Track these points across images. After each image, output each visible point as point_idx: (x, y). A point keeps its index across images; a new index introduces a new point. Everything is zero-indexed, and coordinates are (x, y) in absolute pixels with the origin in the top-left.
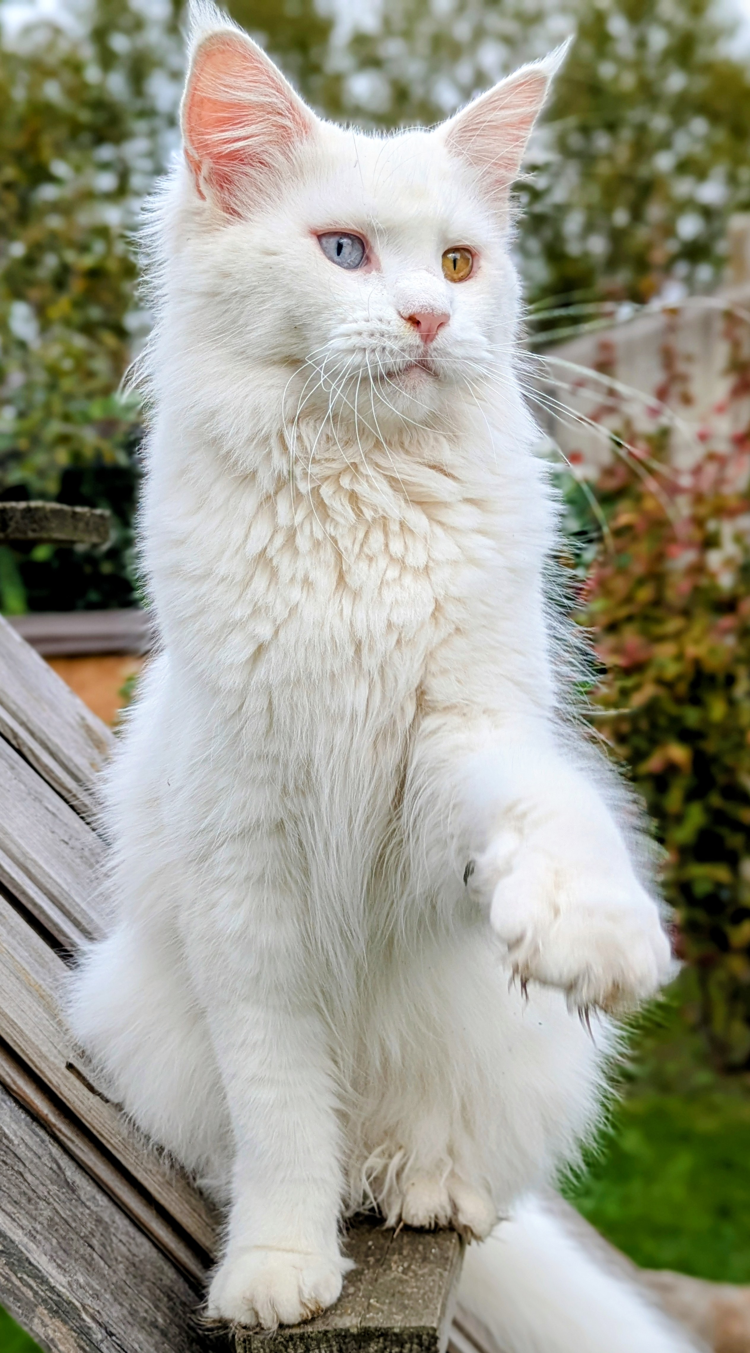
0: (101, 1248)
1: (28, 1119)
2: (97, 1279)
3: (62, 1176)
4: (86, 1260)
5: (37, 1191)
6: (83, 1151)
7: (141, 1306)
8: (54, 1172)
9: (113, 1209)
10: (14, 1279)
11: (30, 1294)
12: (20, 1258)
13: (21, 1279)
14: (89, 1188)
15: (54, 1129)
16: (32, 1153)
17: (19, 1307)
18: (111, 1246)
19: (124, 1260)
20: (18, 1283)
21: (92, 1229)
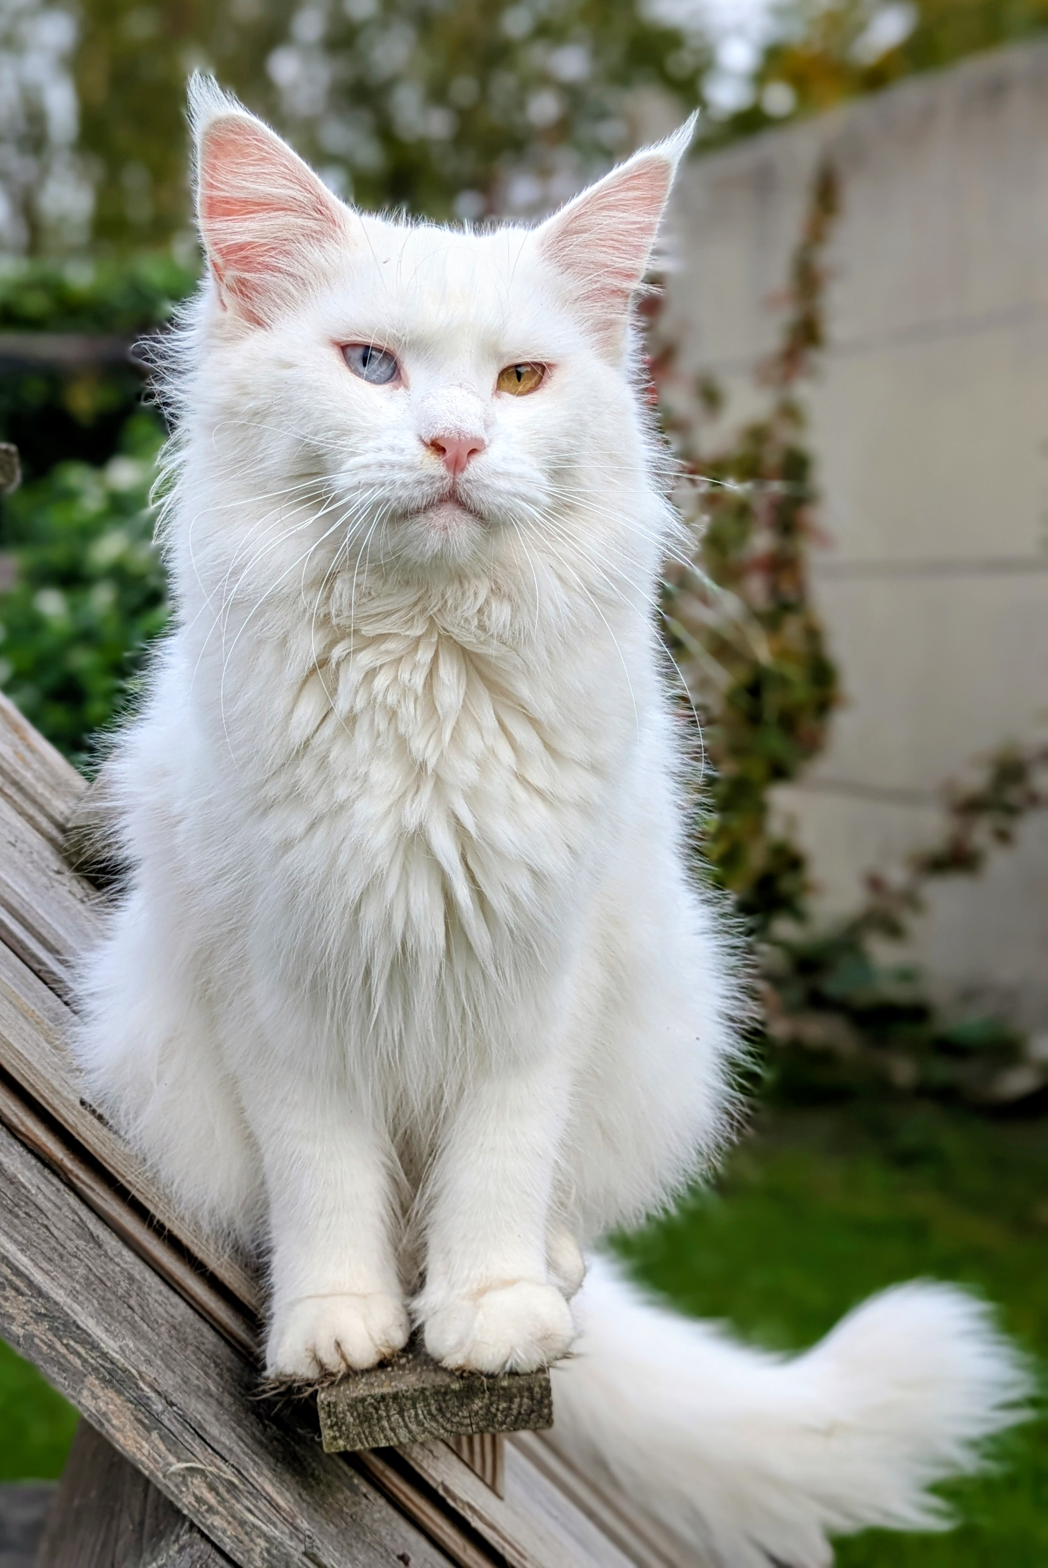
0: (140, 1308)
1: (39, 1164)
2: (146, 1344)
3: (86, 1229)
5: (66, 1246)
6: (105, 1200)
7: (192, 1374)
9: (143, 1266)
10: (58, 1345)
11: (78, 1362)
12: (68, 1321)
13: (67, 1346)
15: (70, 1176)
16: (51, 1204)
17: (65, 1378)
18: (148, 1306)
20: (63, 1350)
21: (127, 1288)
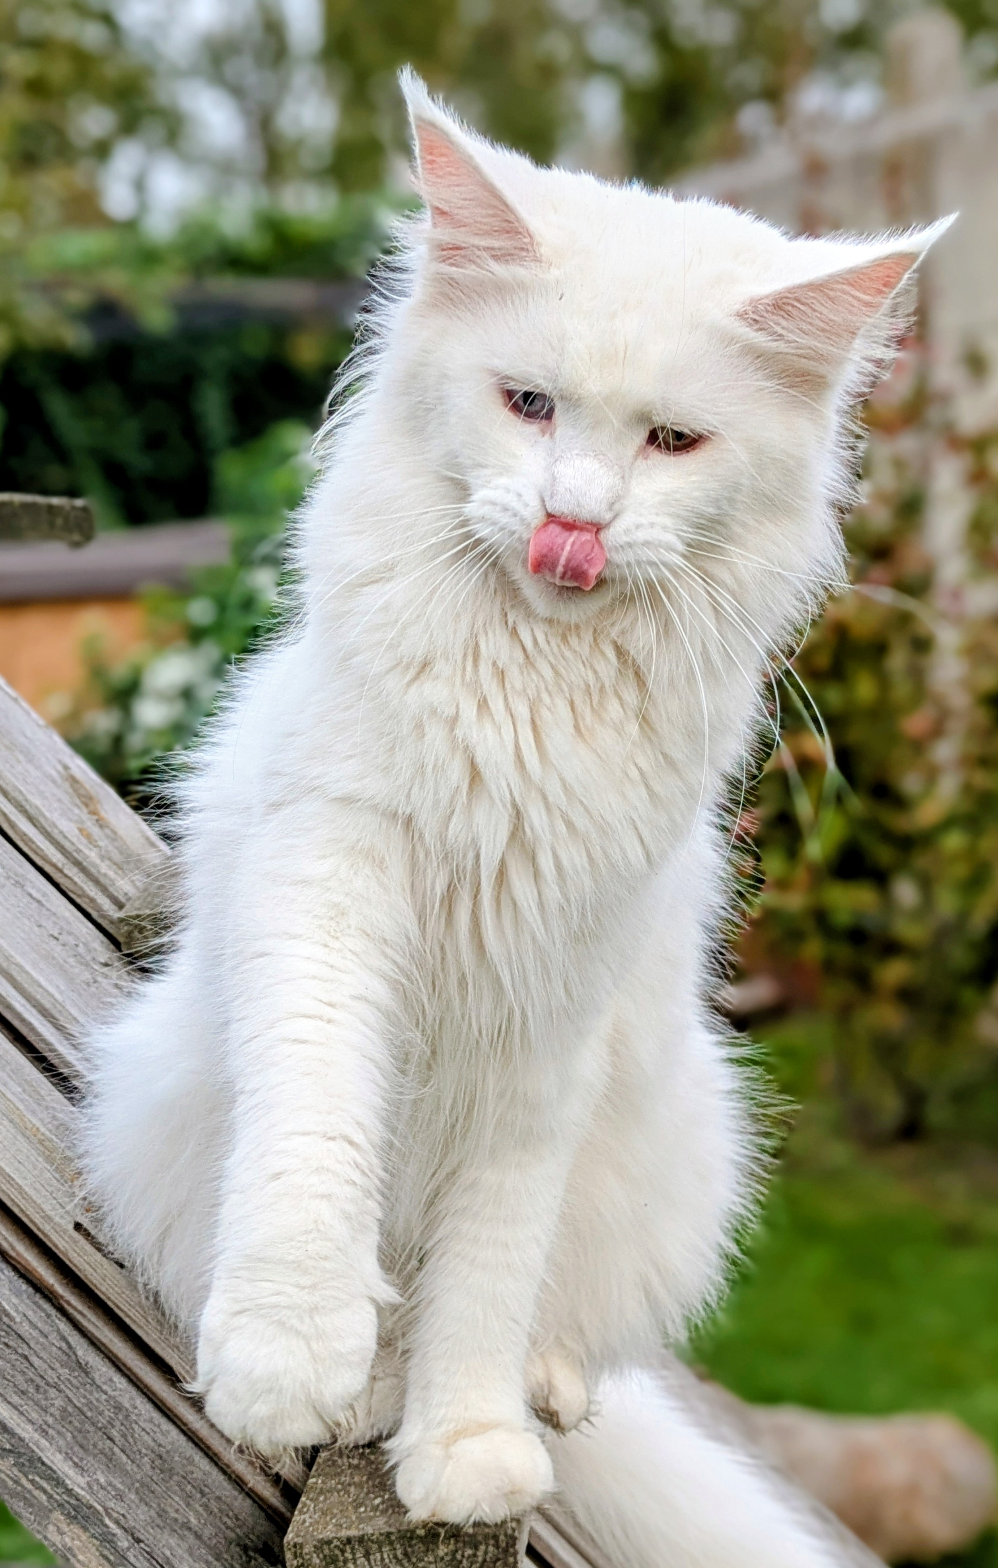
0: (122, 1440)
1: (31, 1290)
2: (121, 1477)
3: (73, 1357)
4: (105, 1455)
5: (46, 1377)
6: (97, 1326)
7: (171, 1505)
8: (64, 1352)
9: (133, 1392)
10: (24, 1481)
11: (44, 1498)
12: (32, 1456)
13: (32, 1482)
14: (104, 1369)
15: (62, 1302)
16: (37, 1331)
17: (31, 1513)
18: (132, 1436)
19: (149, 1452)
20: (29, 1486)
21: (109, 1416)
